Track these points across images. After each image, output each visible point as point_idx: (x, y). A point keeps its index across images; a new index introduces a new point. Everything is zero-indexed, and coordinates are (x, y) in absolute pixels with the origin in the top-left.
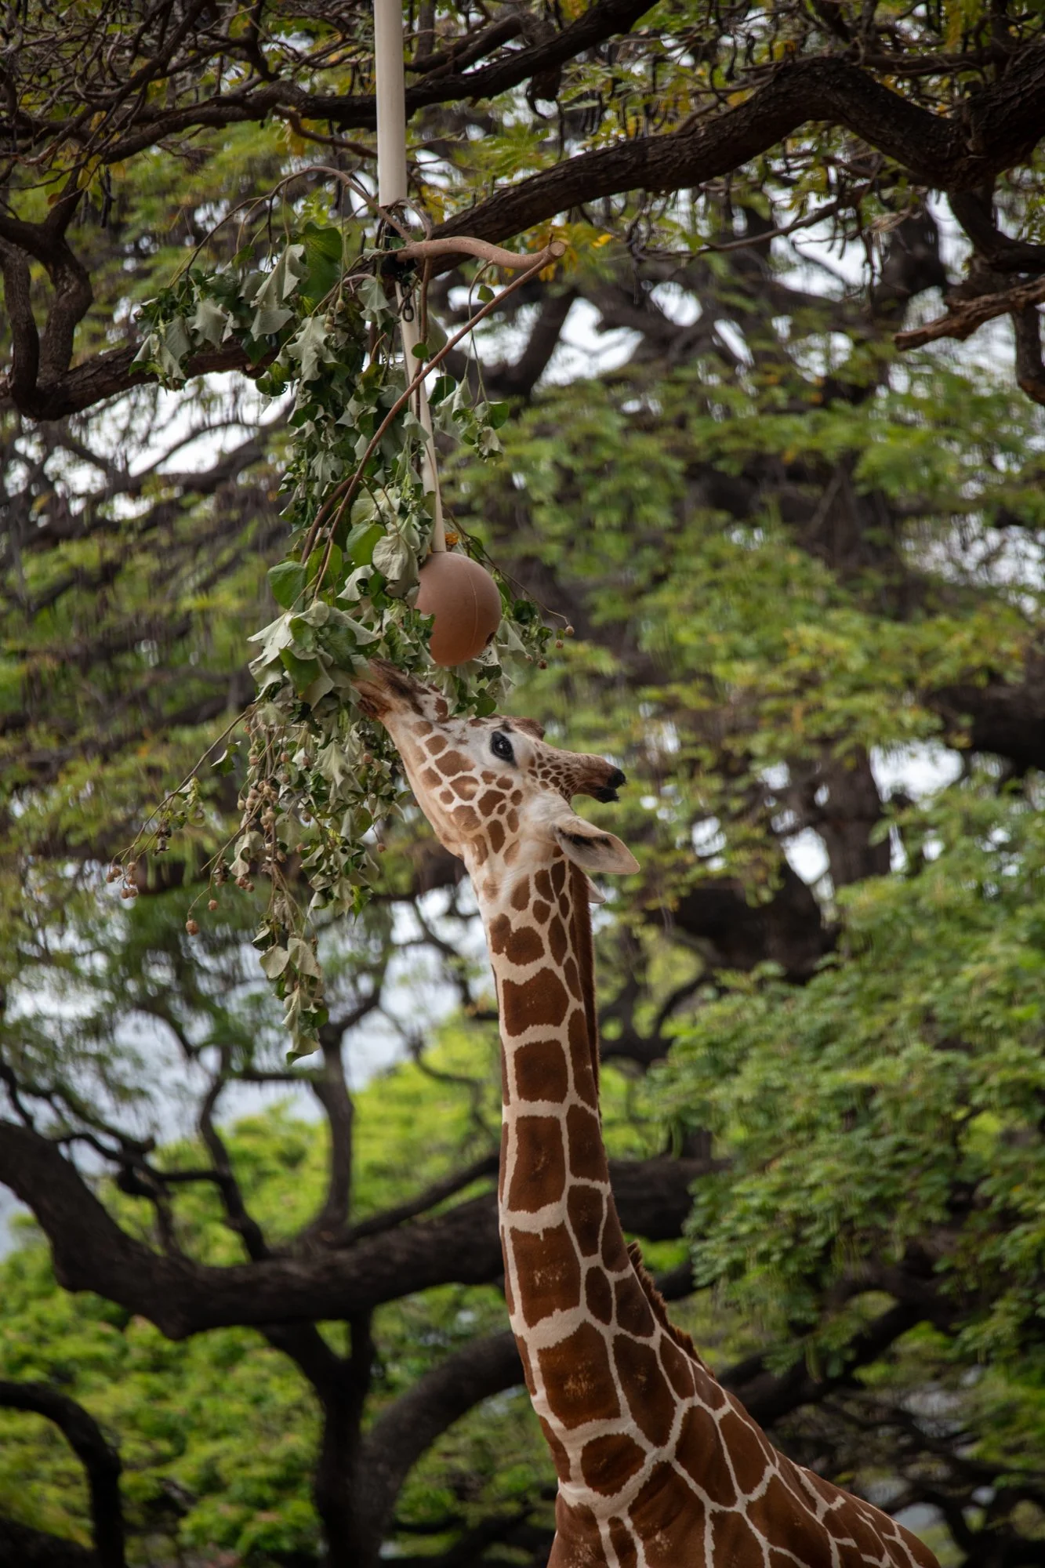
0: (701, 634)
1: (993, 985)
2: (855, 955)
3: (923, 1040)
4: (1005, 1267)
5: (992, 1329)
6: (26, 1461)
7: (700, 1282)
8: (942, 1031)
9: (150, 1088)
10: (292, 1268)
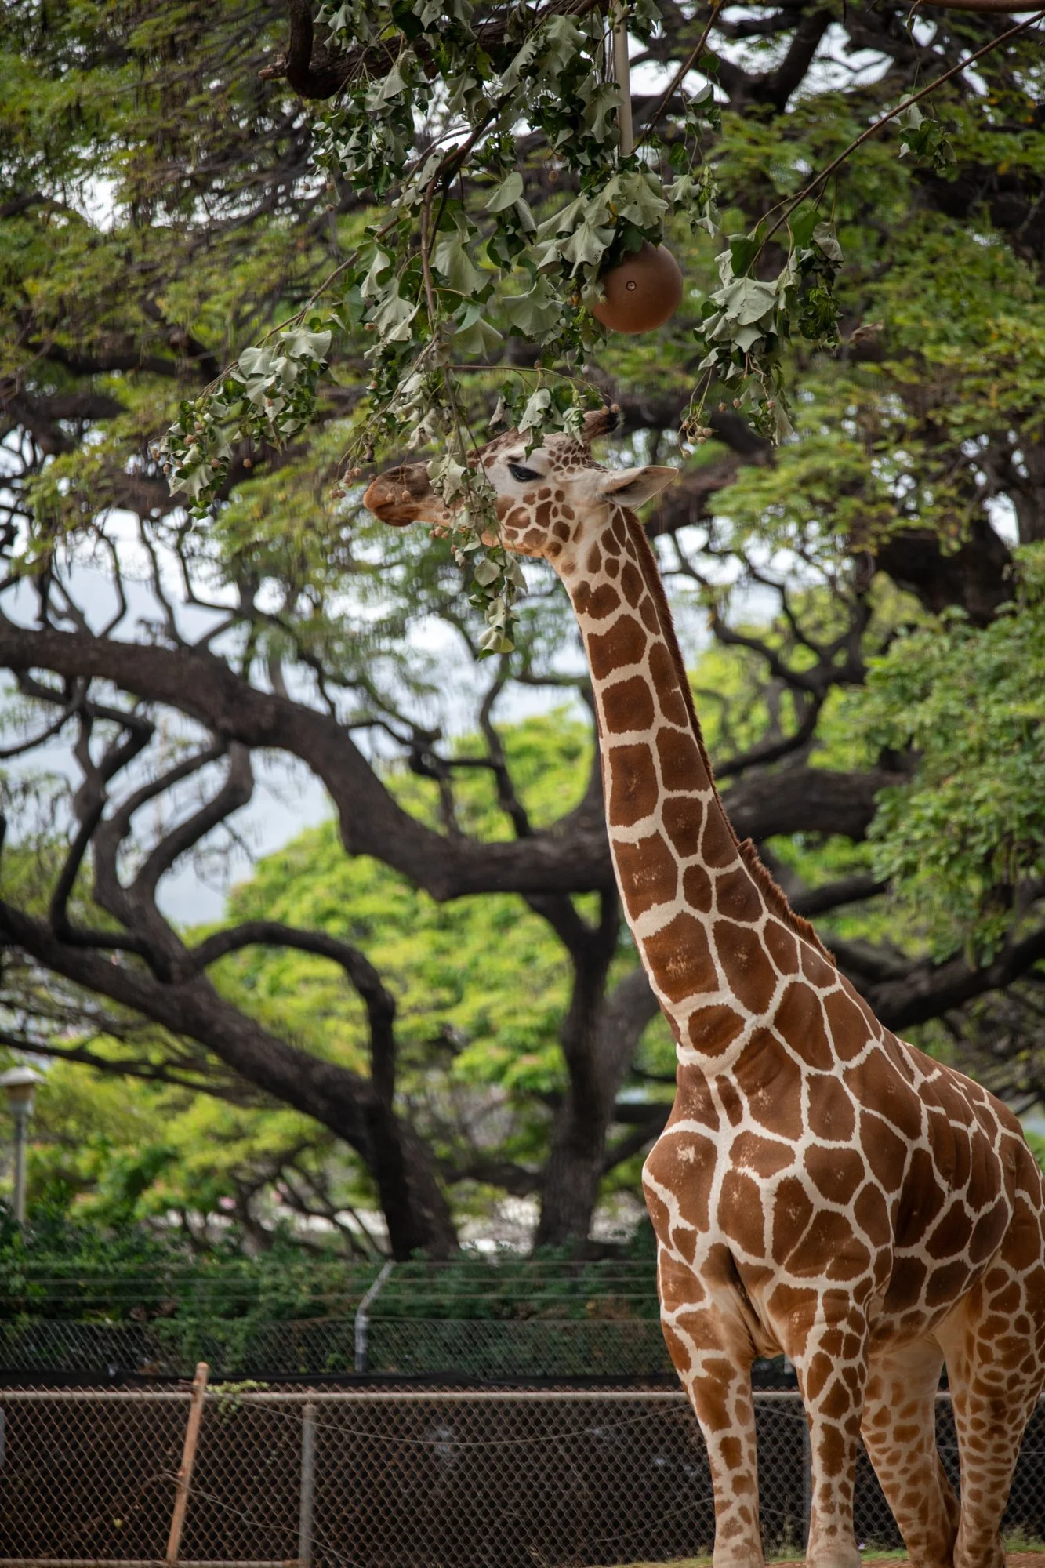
0: (917, 318)
2: (1029, 604)
6: (326, 1000)
9: (439, 684)
10: (544, 846)
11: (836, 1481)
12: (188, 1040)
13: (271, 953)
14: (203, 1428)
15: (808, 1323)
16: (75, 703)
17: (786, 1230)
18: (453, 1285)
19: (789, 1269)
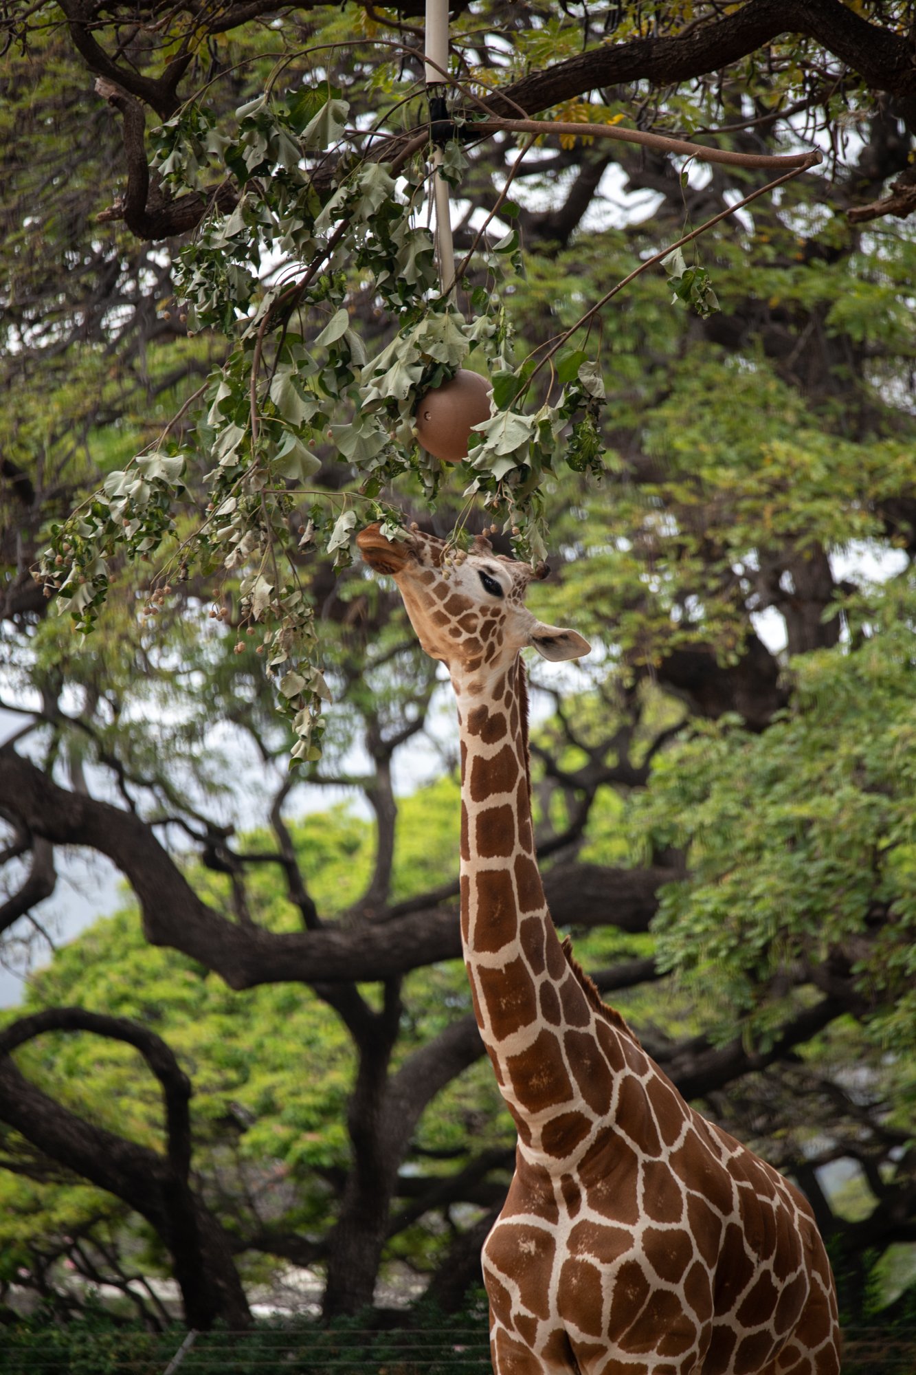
0: (694, 443)
2: (803, 711)
3: (853, 783)
4: (909, 972)
5: (895, 1022)
6: (120, 1080)
7: (661, 970)
8: (869, 778)
9: (231, 783)
10: (336, 938)
13: (67, 1037)
17: (623, 1310)
18: (253, 1352)
19: (622, 1346)
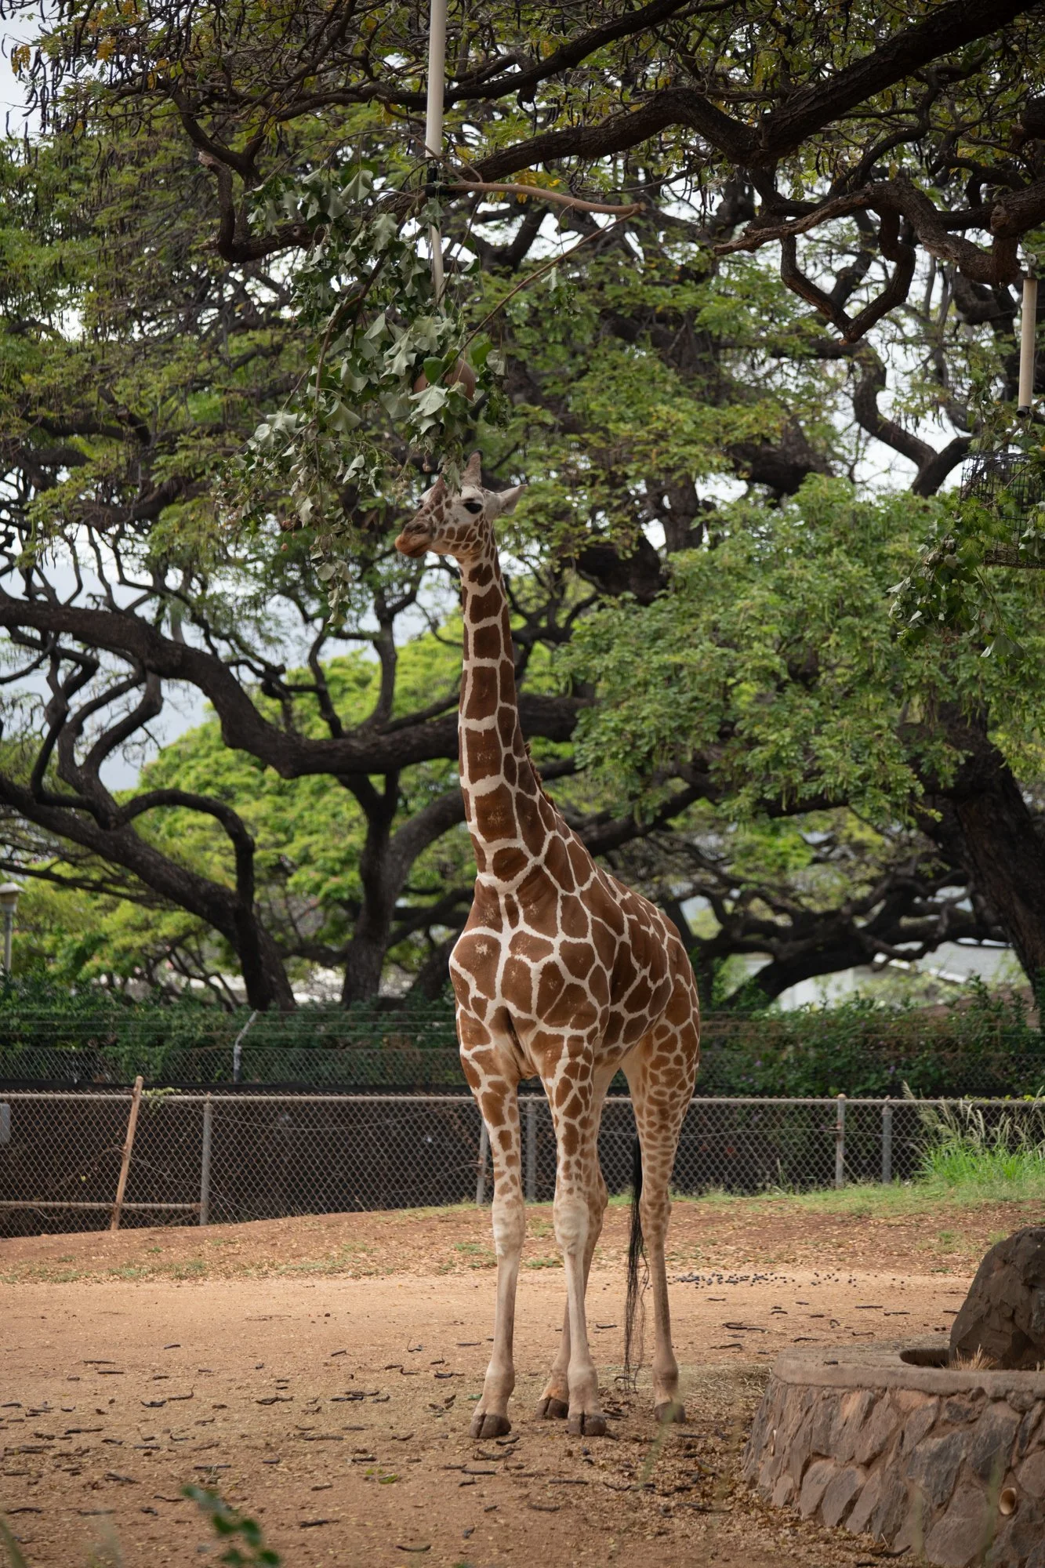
0: (603, 405)
1: (752, 612)
2: (676, 591)
3: (711, 640)
4: (748, 769)
5: (738, 803)
6: (204, 840)
7: (578, 767)
8: (722, 636)
9: (283, 637)
10: (354, 743)
11: (573, 1159)
12: (118, 866)
13: (169, 810)
14: (139, 1118)
15: (557, 1057)
16: (48, 648)
17: (546, 995)
18: (296, 1025)
19: (546, 1022)
